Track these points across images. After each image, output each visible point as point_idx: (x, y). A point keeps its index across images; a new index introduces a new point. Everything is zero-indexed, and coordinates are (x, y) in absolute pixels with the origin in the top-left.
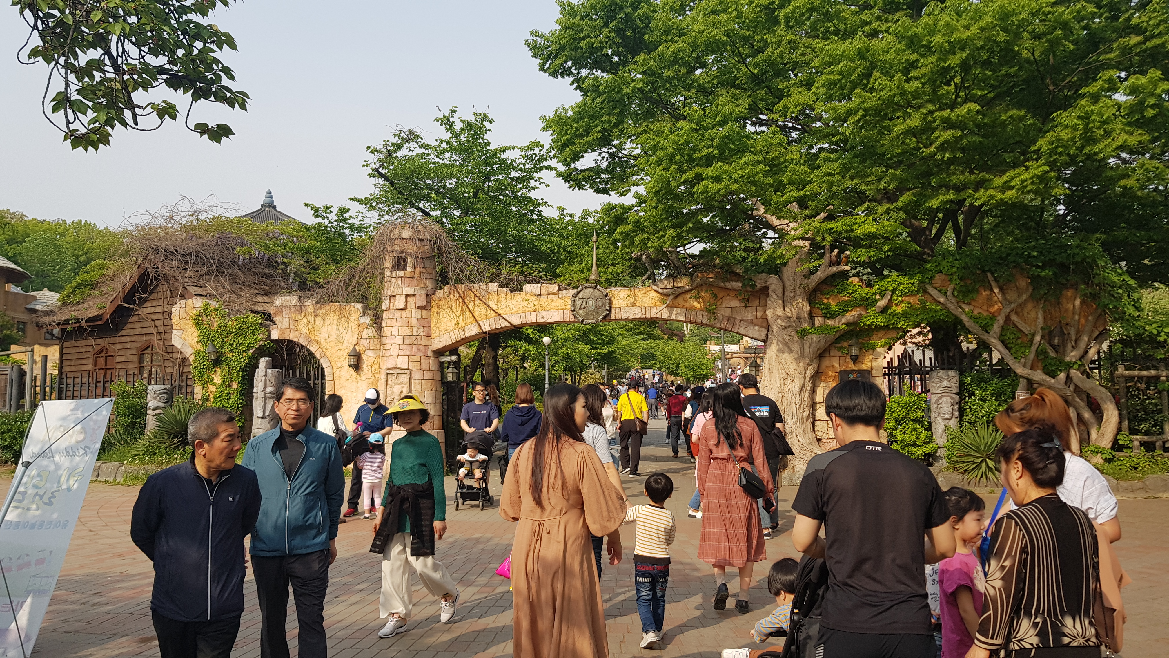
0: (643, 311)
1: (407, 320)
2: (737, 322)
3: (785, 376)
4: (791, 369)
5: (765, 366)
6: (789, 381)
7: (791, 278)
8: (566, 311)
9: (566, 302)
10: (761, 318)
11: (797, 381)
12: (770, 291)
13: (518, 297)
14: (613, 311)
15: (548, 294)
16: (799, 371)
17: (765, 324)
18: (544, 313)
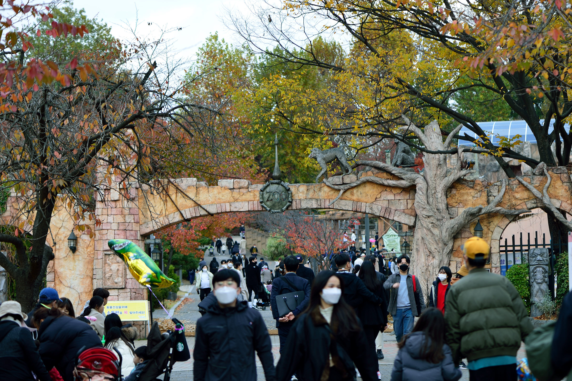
0: (319, 202)
1: (120, 209)
2: (393, 211)
3: (428, 253)
4: (433, 249)
5: (414, 246)
6: (431, 257)
7: (433, 179)
8: (255, 202)
9: (255, 195)
10: (411, 208)
11: (437, 257)
12: (417, 188)
13: (215, 190)
14: (294, 203)
15: (240, 188)
16: (438, 249)
17: (413, 214)
18: (236, 204)
